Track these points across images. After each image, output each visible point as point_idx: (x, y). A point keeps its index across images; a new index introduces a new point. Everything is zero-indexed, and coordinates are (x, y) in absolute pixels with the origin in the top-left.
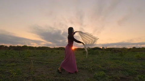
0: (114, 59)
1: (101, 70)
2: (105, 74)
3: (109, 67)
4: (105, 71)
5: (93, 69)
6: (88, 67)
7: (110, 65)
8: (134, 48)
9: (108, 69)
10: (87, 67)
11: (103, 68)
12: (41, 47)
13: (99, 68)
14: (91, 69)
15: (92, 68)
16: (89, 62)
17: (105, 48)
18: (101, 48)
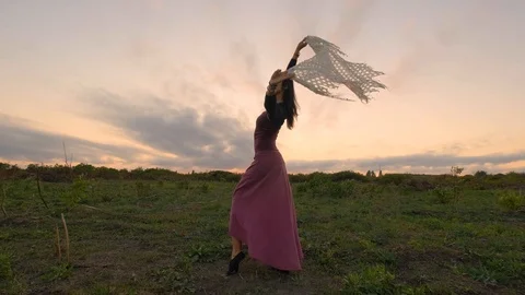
0: (419, 213)
1: (374, 259)
2: (393, 277)
3: (402, 246)
4: (388, 262)
5: (336, 255)
6: (317, 245)
7: (408, 238)
8: (481, 174)
9: (401, 252)
10: (309, 246)
11: (379, 249)
12: (144, 169)
13: (363, 249)
14: (330, 253)
15: (333, 251)
16: (318, 224)
17: (377, 175)
18: (362, 176)
